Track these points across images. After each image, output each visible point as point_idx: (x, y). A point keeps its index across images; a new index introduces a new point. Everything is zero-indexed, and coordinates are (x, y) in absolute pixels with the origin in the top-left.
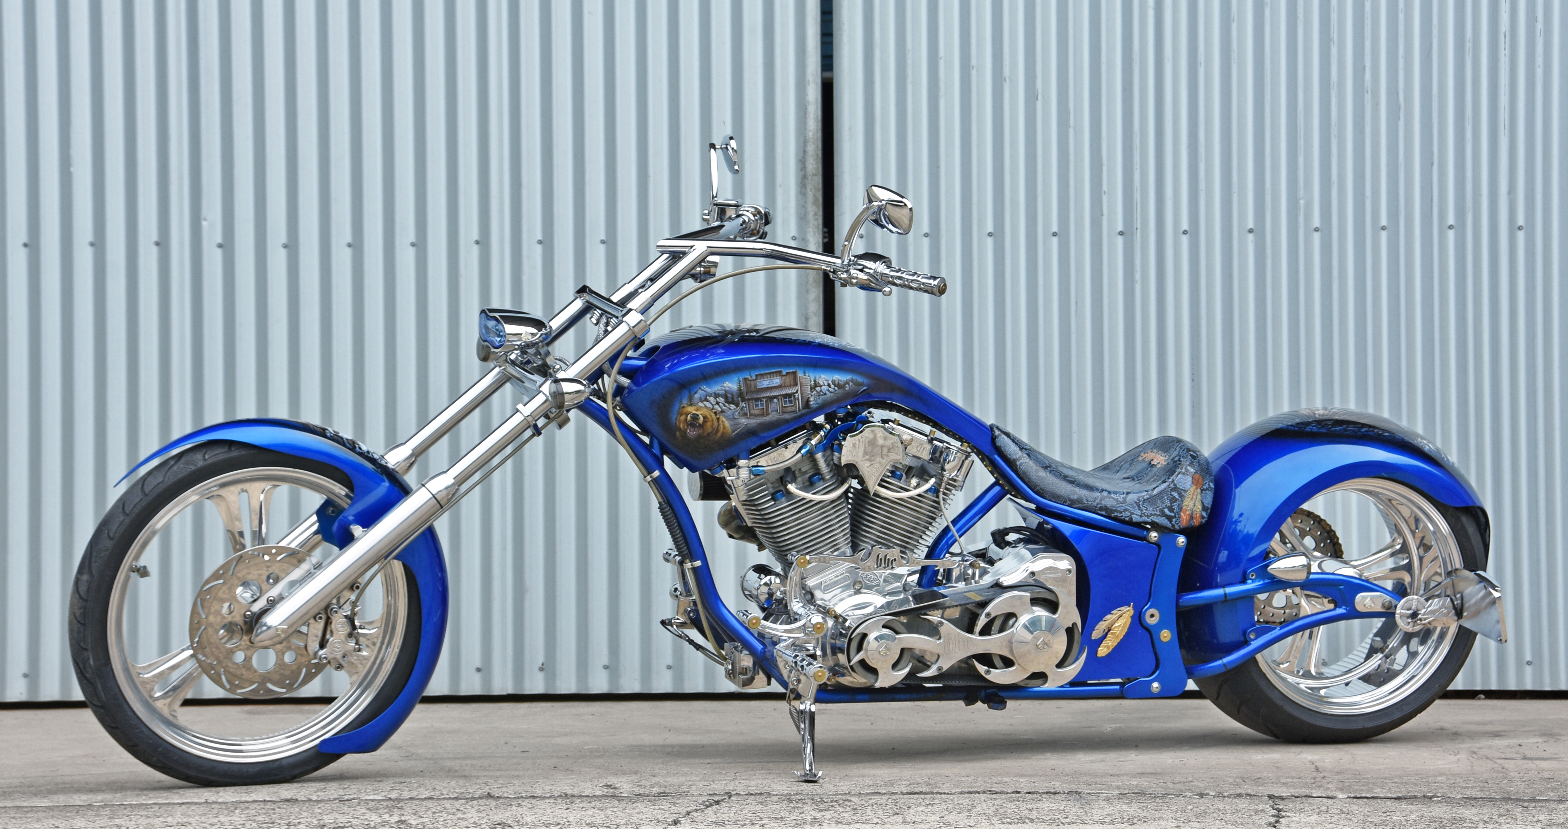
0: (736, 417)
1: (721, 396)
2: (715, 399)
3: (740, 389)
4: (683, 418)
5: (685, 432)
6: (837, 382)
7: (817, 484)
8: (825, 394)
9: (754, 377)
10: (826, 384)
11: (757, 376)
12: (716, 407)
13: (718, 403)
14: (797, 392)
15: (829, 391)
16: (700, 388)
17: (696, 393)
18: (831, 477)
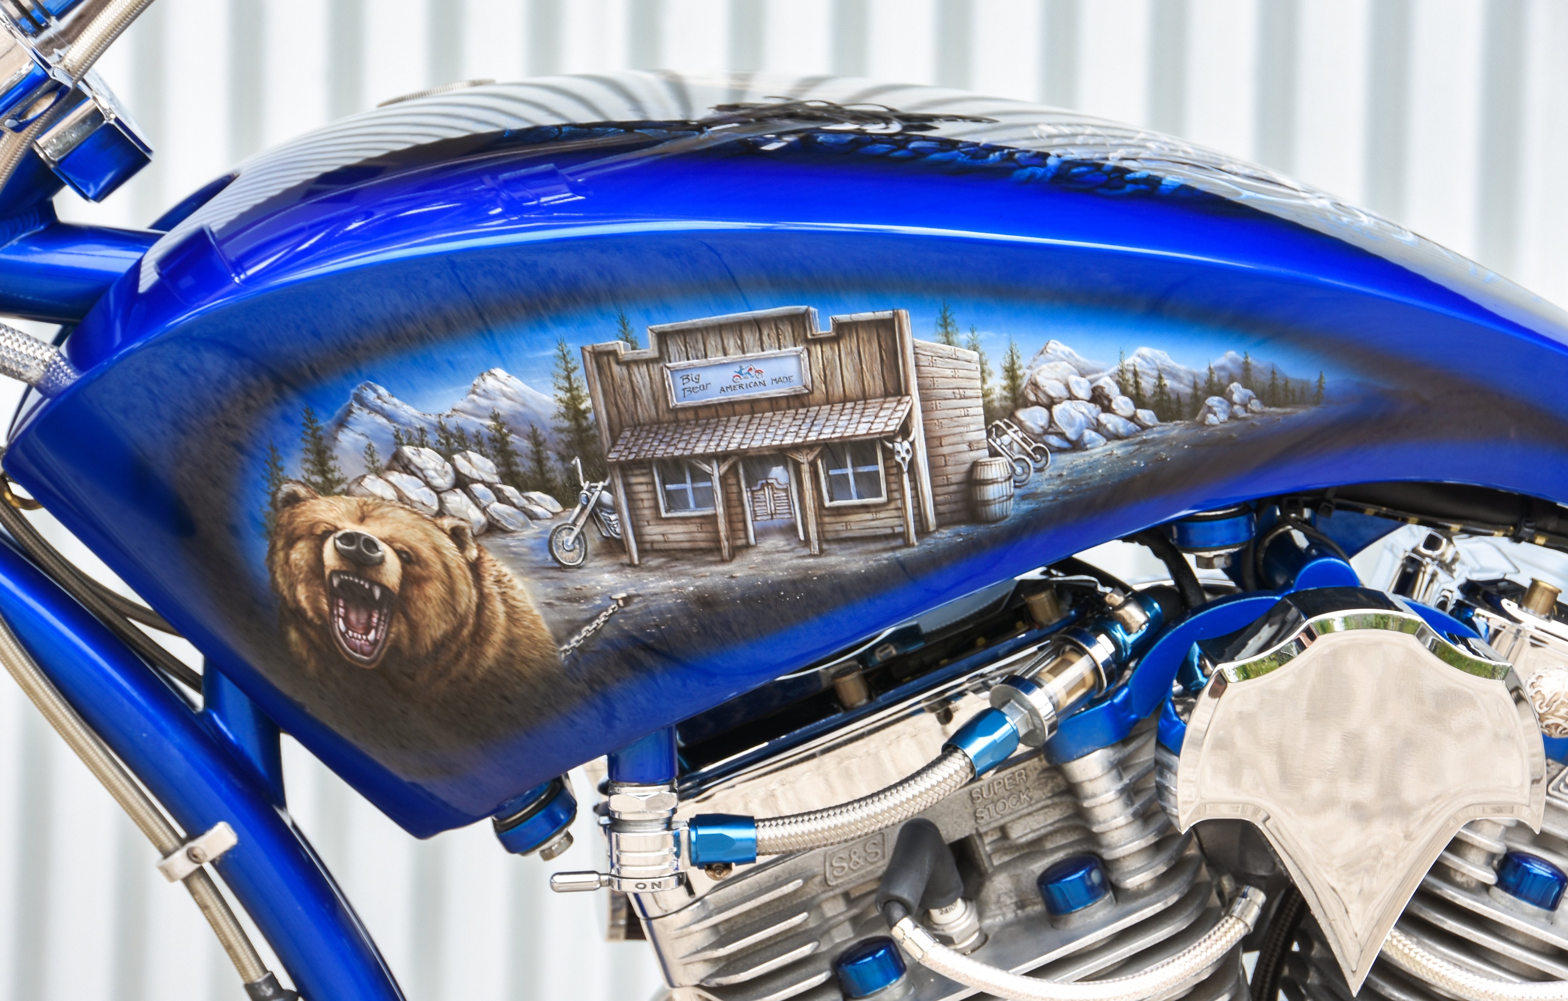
0: (565, 557)
1: (478, 443)
2: (448, 458)
3: (574, 411)
4: (300, 554)
5: (326, 628)
6: (1148, 384)
7: (1078, 919)
8: (1077, 445)
9: (650, 350)
10: (1082, 390)
11: (662, 337)
12: (457, 500)
13: (462, 482)
14: (905, 431)
15: (1098, 427)
16: (362, 402)
17: (342, 424)
18: (1162, 881)
